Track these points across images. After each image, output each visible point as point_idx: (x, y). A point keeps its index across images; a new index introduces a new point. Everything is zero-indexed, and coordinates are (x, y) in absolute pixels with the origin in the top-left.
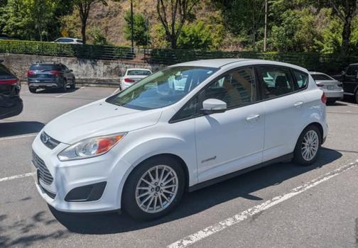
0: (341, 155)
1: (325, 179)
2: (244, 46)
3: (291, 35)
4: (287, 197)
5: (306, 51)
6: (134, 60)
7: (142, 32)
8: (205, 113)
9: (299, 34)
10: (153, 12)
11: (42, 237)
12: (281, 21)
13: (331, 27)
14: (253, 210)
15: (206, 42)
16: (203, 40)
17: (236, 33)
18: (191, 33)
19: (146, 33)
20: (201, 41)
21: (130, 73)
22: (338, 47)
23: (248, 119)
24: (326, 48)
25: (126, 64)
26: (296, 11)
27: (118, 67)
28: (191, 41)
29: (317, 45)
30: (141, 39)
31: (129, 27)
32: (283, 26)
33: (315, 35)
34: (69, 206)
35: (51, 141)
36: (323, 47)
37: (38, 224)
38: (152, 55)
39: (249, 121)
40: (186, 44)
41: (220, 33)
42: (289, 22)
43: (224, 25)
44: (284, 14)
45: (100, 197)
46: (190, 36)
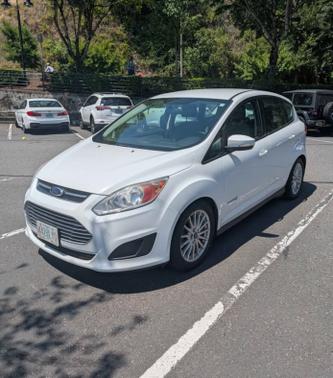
0: (315, 188)
1: (319, 211)
2: (154, 70)
3: (205, 59)
4: (299, 231)
5: (222, 76)
6: (28, 88)
7: (29, 51)
8: (229, 151)
9: (214, 57)
10: (37, 24)
11: (83, 304)
12: (195, 41)
13: (248, 50)
14: (279, 247)
15: (113, 64)
16: (110, 61)
17: (144, 53)
18: (94, 53)
19: (33, 53)
20: (107, 63)
21: (32, 104)
22: (258, 72)
23: (261, 154)
24: (246, 73)
25: (18, 92)
26: (209, 30)
27: (7, 96)
28: (95, 63)
29: (237, 70)
30: (29, 60)
31: (9, 43)
32: (197, 47)
33: (230, 58)
34: (111, 265)
35: (67, 193)
36: (243, 73)
37: (63, 290)
38: (53, 81)
39: (261, 157)
40: (88, 67)
41: (124, 53)
42: (204, 43)
43: (129, 43)
44: (198, 34)
45: (149, 251)
46: (93, 57)
